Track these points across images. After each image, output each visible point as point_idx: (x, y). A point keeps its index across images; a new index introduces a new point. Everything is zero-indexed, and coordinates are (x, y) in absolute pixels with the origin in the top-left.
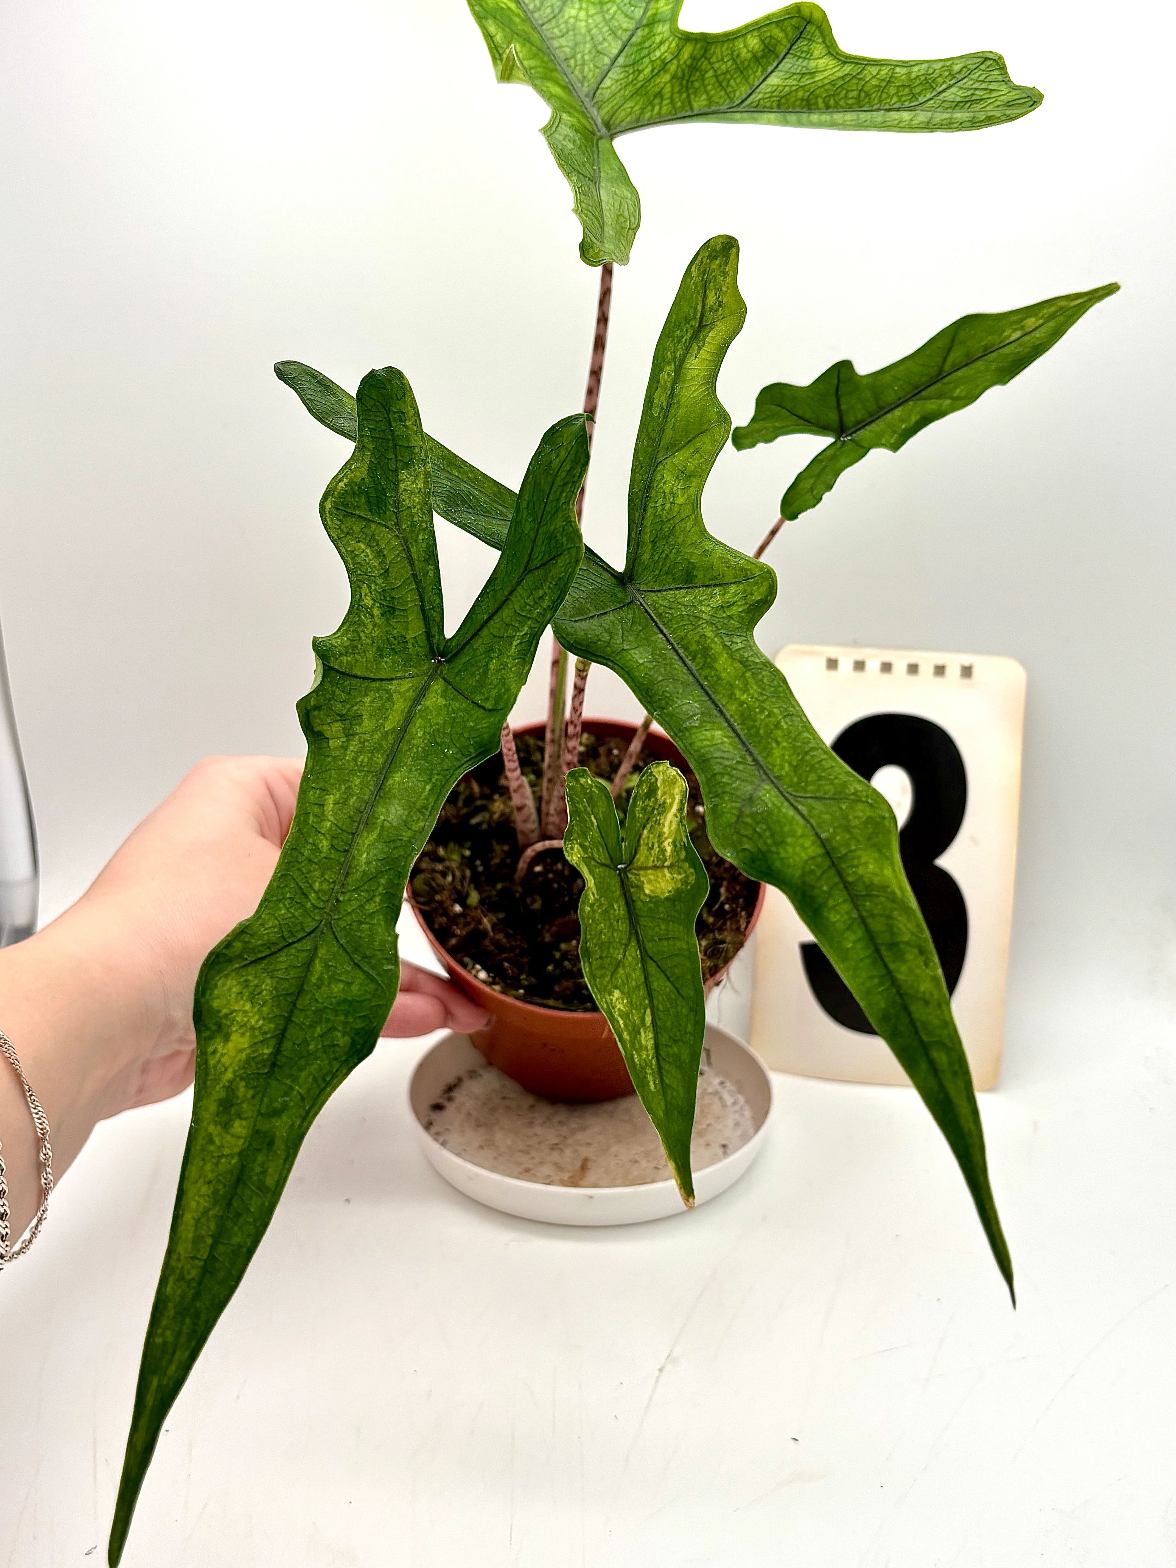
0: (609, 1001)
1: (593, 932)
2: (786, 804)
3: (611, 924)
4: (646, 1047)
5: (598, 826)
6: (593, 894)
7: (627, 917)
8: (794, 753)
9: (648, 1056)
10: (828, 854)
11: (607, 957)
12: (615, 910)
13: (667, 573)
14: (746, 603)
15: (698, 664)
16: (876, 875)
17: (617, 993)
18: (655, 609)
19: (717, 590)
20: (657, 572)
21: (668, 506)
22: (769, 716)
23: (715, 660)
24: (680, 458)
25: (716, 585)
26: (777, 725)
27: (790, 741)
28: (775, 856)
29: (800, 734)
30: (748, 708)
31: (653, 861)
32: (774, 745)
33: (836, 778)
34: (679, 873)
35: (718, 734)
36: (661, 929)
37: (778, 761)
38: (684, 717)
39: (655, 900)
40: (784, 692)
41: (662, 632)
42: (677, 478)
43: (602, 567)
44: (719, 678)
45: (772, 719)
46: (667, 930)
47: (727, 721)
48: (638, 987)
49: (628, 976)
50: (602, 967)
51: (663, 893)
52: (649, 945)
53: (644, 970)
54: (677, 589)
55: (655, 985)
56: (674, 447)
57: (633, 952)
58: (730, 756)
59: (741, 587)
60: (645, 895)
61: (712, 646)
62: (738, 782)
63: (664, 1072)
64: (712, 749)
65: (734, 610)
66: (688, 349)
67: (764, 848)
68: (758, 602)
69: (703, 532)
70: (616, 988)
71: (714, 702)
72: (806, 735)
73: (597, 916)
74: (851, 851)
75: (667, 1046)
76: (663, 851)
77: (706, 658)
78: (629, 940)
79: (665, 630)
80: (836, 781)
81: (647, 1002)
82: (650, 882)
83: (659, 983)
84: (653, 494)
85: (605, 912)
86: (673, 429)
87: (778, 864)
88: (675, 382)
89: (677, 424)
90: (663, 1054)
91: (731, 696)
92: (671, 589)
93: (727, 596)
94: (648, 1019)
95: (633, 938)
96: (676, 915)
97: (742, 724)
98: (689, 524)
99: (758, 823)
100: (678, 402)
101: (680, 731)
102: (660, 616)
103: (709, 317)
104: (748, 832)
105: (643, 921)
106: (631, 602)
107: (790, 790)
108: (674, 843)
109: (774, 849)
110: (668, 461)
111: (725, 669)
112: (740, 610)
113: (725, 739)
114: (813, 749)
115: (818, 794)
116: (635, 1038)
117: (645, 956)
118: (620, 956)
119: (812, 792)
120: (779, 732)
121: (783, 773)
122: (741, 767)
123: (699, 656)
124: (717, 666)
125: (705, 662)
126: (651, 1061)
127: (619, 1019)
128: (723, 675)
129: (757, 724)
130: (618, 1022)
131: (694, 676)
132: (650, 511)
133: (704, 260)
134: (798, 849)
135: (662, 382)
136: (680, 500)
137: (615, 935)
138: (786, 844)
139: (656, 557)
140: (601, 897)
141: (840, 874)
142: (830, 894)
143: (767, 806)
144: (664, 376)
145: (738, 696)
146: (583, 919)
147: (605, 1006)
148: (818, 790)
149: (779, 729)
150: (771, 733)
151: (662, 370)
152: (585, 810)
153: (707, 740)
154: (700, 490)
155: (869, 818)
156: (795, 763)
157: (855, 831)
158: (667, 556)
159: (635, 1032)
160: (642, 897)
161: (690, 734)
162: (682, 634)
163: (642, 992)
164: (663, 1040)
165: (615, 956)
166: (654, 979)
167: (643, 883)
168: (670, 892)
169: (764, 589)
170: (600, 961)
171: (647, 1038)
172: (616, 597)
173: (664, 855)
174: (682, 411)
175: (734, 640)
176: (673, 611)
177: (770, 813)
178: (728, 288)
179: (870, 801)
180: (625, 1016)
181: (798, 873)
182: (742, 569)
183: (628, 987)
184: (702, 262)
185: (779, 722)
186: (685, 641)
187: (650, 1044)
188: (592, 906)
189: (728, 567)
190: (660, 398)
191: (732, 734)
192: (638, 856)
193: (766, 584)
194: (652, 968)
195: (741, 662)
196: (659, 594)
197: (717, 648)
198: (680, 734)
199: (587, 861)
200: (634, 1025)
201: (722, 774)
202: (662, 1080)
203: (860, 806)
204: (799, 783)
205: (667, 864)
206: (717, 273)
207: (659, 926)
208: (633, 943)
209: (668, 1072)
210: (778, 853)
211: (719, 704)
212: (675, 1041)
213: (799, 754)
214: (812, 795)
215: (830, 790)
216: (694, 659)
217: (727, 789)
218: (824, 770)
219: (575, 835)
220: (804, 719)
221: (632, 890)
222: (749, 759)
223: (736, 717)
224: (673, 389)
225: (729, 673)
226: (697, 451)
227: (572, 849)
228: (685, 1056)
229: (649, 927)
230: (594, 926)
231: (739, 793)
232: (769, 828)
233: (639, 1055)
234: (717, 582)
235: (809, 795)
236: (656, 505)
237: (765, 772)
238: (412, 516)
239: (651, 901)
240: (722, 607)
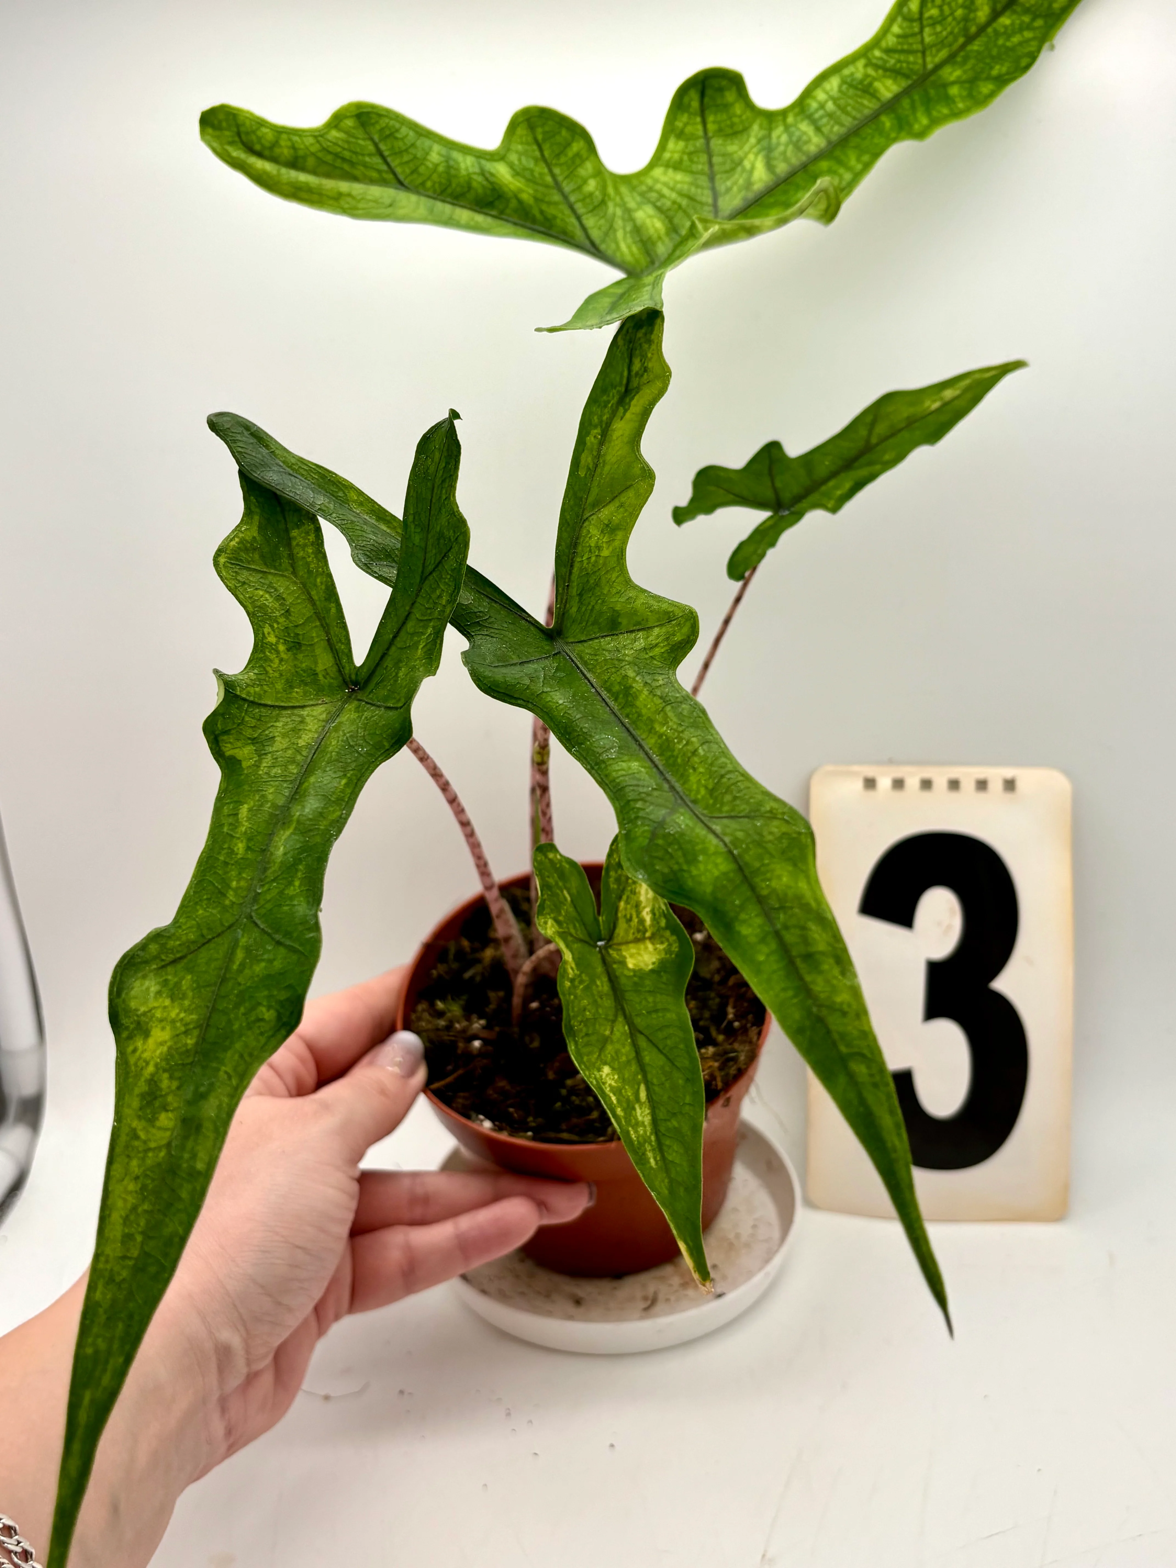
0: (598, 1076)
1: (576, 1009)
2: (700, 825)
3: (595, 1001)
4: (643, 1122)
5: (572, 901)
6: (572, 968)
7: (611, 993)
8: (710, 777)
9: (645, 1132)
10: (740, 869)
11: (593, 1034)
12: (597, 986)
13: (593, 624)
14: (669, 644)
15: (620, 704)
16: (789, 887)
17: (606, 1070)
18: (581, 658)
19: (640, 634)
20: (584, 624)
21: (593, 559)
22: (687, 744)
23: (636, 697)
24: (605, 513)
25: (639, 630)
26: (695, 753)
27: (706, 766)
28: (686, 875)
29: (717, 759)
30: (667, 739)
31: (634, 934)
32: (691, 771)
33: (751, 797)
34: (662, 943)
35: (635, 765)
36: (648, 1002)
37: (695, 787)
38: (600, 751)
39: (640, 974)
40: (704, 723)
41: (586, 678)
42: (602, 532)
43: (529, 622)
44: (640, 715)
45: (689, 747)
46: (654, 1002)
47: (647, 754)
48: (629, 1062)
49: (617, 1052)
50: (587, 1044)
51: (647, 965)
52: (638, 1021)
53: (635, 1044)
54: (603, 637)
55: (647, 1059)
56: (598, 504)
57: (621, 1028)
58: (646, 783)
59: (664, 630)
60: (629, 969)
61: (634, 685)
62: (651, 808)
63: (665, 1148)
64: (627, 779)
65: (657, 651)
66: (614, 414)
67: (676, 867)
68: (680, 643)
69: (628, 582)
70: (605, 1063)
71: (633, 737)
72: (723, 760)
73: (579, 992)
74: (763, 865)
75: (665, 1120)
76: (642, 921)
77: (627, 697)
78: (616, 1016)
79: (588, 675)
80: (752, 801)
81: (640, 1077)
82: (632, 956)
83: (650, 1056)
84: (580, 548)
85: (587, 988)
86: (599, 486)
87: (690, 883)
88: (601, 443)
89: (602, 481)
90: (662, 1129)
91: (651, 730)
92: (597, 638)
93: (650, 639)
94: (643, 1095)
95: (620, 1013)
96: (663, 986)
97: (661, 755)
98: (615, 575)
99: (670, 844)
100: (604, 461)
101: (597, 764)
102: (585, 663)
103: (635, 383)
104: (660, 854)
105: (629, 996)
106: (559, 653)
107: (705, 812)
108: (653, 912)
109: (685, 867)
110: (594, 517)
111: (645, 706)
112: (663, 650)
113: (643, 770)
114: (729, 772)
115: (733, 814)
116: (631, 1115)
117: (634, 1032)
118: (607, 1033)
119: (727, 812)
120: (696, 759)
121: (699, 797)
122: (656, 793)
123: (621, 696)
124: (638, 703)
125: (627, 701)
126: (649, 1137)
127: (611, 1095)
128: (644, 711)
129: (675, 753)
130: (610, 1098)
131: (616, 716)
132: (577, 566)
133: (630, 331)
134: (710, 867)
135: (588, 444)
136: (605, 553)
137: (600, 1011)
138: (699, 862)
139: (583, 609)
140: (582, 973)
141: (753, 888)
142: (742, 907)
143: (680, 827)
144: (591, 440)
145: (658, 729)
146: (564, 995)
147: (594, 1082)
148: (732, 810)
149: (696, 756)
150: (689, 761)
151: (588, 434)
152: (557, 884)
153: (623, 770)
154: (625, 541)
155: (784, 834)
156: (710, 786)
157: (770, 846)
158: (593, 606)
159: (629, 1109)
160: (626, 972)
161: (606, 766)
162: (606, 678)
163: (634, 1067)
164: (661, 1115)
165: (601, 1032)
166: (646, 1053)
167: (625, 958)
168: (654, 963)
169: (686, 630)
170: (586, 1039)
171: (643, 1114)
172: (543, 648)
173: (644, 926)
174: (607, 468)
175: (656, 678)
176: (597, 657)
177: (682, 834)
178: (652, 354)
179: (785, 817)
180: (617, 1091)
181: (709, 889)
182: (667, 613)
183: (619, 1062)
184: (627, 332)
185: (696, 750)
186: (608, 684)
187: (647, 1120)
188: (572, 981)
189: (651, 611)
190: (587, 459)
191: (649, 764)
192: (617, 931)
193: (688, 624)
194: (642, 1042)
195: (661, 698)
196: (585, 644)
197: (638, 685)
198: (596, 767)
199: (563, 935)
200: (628, 1101)
201: (636, 801)
202: (663, 1158)
203: (776, 823)
204: (714, 804)
205: (648, 934)
206: (642, 340)
207: (646, 999)
208: (621, 1019)
209: (669, 1147)
210: (689, 872)
211: (639, 739)
212: (674, 1114)
213: (715, 778)
214: (727, 815)
215: (744, 808)
216: (616, 700)
217: (641, 814)
218: (740, 791)
219: (547, 911)
220: (723, 746)
221: (615, 966)
222: (666, 786)
223: (656, 750)
224: (599, 451)
225: (649, 709)
226: (621, 506)
227: (546, 923)
228: (686, 1129)
229: (636, 1003)
230: (576, 1001)
231: (652, 817)
232: (681, 848)
233: (636, 1132)
234: (640, 627)
235: (724, 815)
236: (583, 560)
237: (682, 800)
238: (308, 564)
239: (635, 976)
240: (645, 649)
